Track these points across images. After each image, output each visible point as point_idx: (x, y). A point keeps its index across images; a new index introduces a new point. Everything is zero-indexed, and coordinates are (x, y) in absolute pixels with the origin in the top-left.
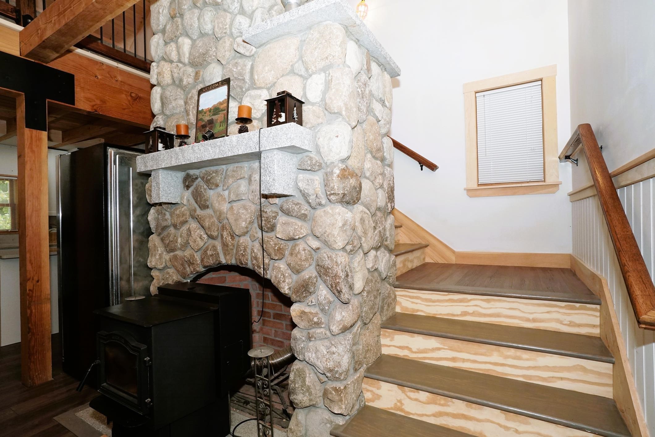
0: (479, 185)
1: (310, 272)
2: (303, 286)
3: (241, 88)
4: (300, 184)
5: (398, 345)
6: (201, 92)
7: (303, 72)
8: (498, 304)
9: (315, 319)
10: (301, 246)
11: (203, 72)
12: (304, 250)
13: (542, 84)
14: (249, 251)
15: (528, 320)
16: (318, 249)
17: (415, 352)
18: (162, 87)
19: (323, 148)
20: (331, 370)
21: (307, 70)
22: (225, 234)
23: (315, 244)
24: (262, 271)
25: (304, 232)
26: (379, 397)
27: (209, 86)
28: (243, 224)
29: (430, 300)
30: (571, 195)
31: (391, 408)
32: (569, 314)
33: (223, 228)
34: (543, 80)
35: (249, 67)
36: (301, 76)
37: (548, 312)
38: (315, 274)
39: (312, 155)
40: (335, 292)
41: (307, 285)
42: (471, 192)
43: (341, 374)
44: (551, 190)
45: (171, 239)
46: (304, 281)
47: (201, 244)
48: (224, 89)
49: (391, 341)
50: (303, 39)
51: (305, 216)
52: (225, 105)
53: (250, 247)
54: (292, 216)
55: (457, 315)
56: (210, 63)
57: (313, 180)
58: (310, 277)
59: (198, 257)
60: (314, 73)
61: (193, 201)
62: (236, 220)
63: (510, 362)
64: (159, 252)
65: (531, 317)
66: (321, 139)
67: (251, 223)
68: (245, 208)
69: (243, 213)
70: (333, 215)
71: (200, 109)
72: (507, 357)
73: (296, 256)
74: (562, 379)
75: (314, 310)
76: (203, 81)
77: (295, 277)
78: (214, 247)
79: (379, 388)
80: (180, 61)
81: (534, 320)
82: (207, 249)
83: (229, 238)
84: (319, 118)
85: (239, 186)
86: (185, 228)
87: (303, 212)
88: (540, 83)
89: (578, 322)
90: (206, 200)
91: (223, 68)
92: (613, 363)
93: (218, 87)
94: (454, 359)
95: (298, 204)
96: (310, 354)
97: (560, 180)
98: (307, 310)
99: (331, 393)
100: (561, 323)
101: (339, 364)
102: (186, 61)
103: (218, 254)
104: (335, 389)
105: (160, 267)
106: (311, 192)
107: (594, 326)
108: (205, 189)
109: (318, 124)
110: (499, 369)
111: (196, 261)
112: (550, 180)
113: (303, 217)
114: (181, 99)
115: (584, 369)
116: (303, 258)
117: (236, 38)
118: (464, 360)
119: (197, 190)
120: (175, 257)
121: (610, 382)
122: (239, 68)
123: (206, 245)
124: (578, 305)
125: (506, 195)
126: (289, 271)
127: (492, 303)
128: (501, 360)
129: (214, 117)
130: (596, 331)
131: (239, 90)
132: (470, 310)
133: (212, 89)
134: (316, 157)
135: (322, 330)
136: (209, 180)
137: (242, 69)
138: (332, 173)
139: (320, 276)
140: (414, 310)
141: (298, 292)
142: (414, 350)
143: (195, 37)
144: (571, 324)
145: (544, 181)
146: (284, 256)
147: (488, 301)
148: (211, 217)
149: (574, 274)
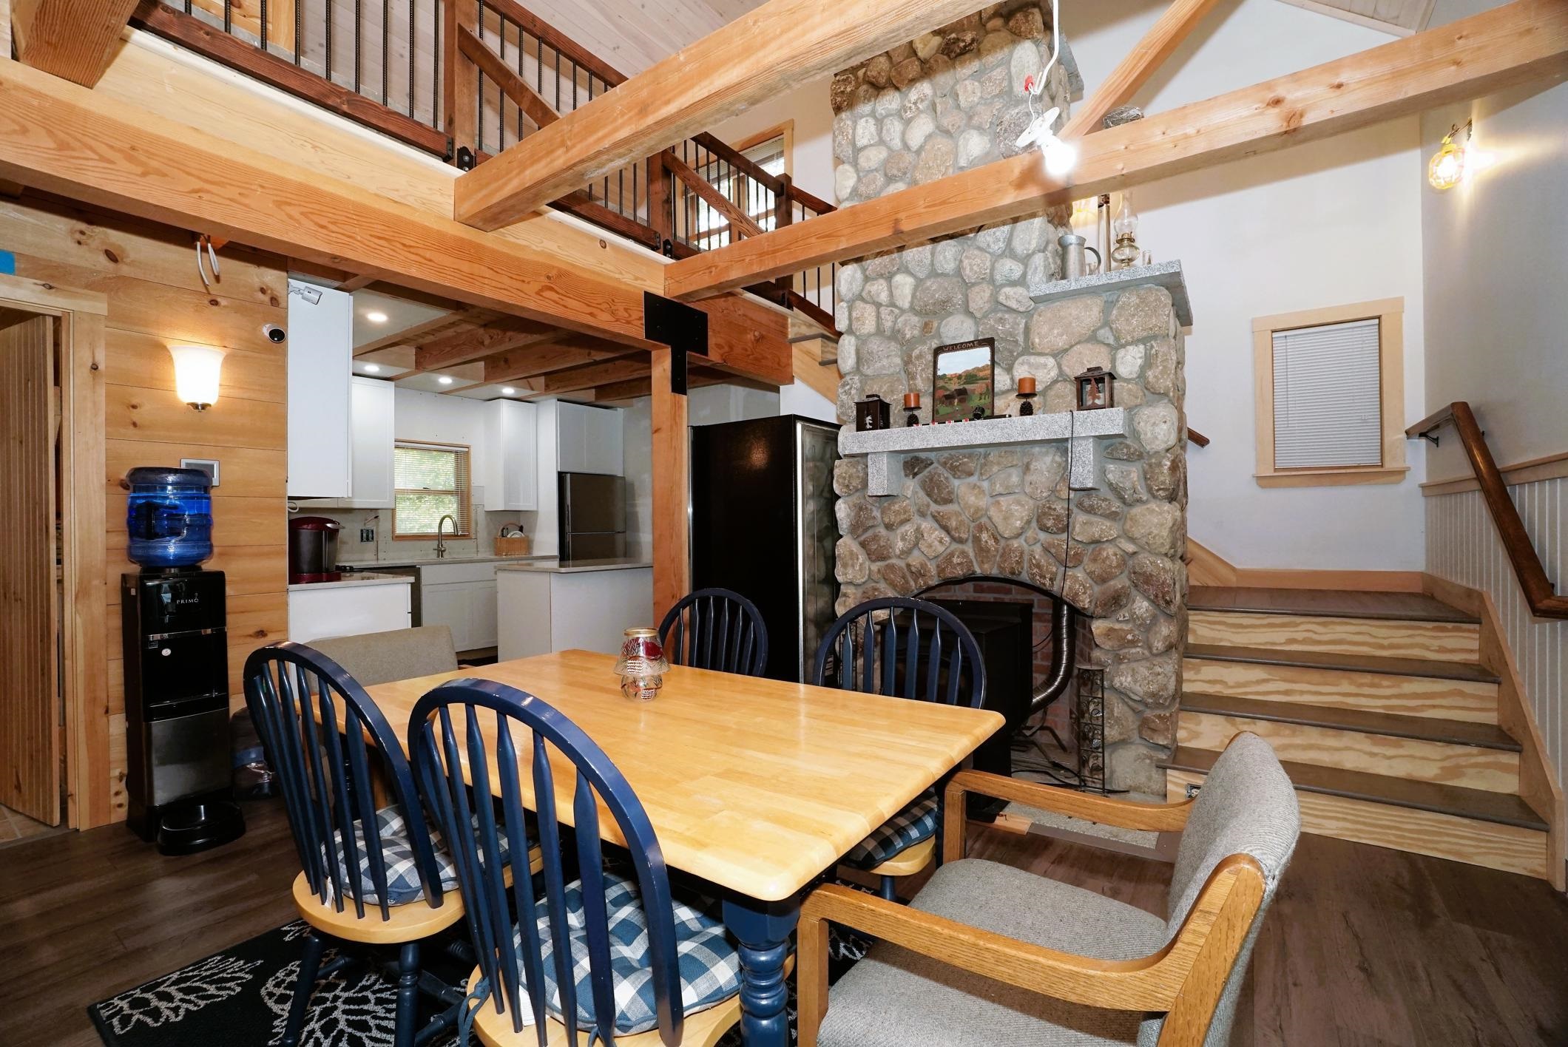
0: (1276, 470)
1: (1120, 582)
2: (1114, 598)
3: (1011, 352)
4: (1110, 476)
5: (1208, 678)
6: (938, 351)
7: (1111, 341)
8: (1339, 628)
9: (1130, 637)
10: (1109, 551)
11: (939, 325)
12: (1116, 555)
13: (1379, 324)
14: (1026, 558)
15: (1382, 647)
16: (1135, 553)
17: (1232, 687)
18: (857, 337)
19: (1146, 434)
20: (1153, 695)
21: (1117, 339)
22: (984, 536)
23: (1130, 548)
24: (1047, 582)
25: (1114, 533)
26: (1196, 735)
27: (956, 345)
28: (1018, 523)
29: (1241, 626)
30: (1423, 487)
31: (1216, 747)
32: (1439, 638)
33: (981, 528)
34: (1383, 318)
35: (1022, 326)
36: (1108, 345)
37: (1409, 636)
38: (1128, 583)
39: (1128, 442)
40: (1162, 602)
41: (1119, 596)
42: (1263, 481)
43: (1166, 699)
44: (1393, 478)
45: (882, 544)
46: (1116, 591)
47: (941, 549)
48: (986, 351)
49: (1196, 674)
50: (1110, 299)
51: (1115, 513)
52: (989, 372)
53: (1026, 552)
54: (1095, 514)
55: (1281, 644)
56: (951, 314)
57: (1129, 473)
58: (1123, 587)
59: (932, 568)
60: (1128, 344)
61: (922, 494)
62: (1006, 519)
63: (1366, 690)
64: (860, 561)
65: (1386, 642)
66: (1142, 424)
67: (1029, 522)
68: (1019, 503)
69: (1017, 510)
70: (1161, 514)
71: (940, 373)
72: (1361, 685)
73: (1104, 562)
74: (1434, 707)
75: (1126, 627)
76: (939, 335)
77: (1097, 589)
78: (963, 554)
79: (1199, 723)
80: (893, 305)
81: (1391, 647)
82: (952, 555)
83: (991, 542)
84: (1137, 398)
85: (1010, 475)
86: (908, 529)
87: (1113, 509)
88: (1377, 321)
89: (1449, 647)
90: (950, 493)
91: (977, 324)
92: (1499, 684)
93: (971, 347)
94: (1286, 693)
95: (1105, 500)
96: (1123, 679)
97: (1407, 464)
98: (1117, 626)
99: (1154, 722)
100: (1428, 648)
101: (1165, 688)
102: (906, 305)
103: (971, 562)
104: (1159, 717)
105: (859, 581)
106: (1128, 485)
107: (1472, 651)
108: (947, 478)
109: (1136, 406)
110: (1351, 700)
111: (929, 571)
112: (1390, 465)
113: (1113, 516)
114: (896, 355)
115: (1461, 694)
116: (1114, 564)
117: (1003, 286)
118: (1302, 693)
119: (931, 480)
120: (891, 567)
121: (1494, 705)
122: (1008, 326)
123: (948, 551)
124: (1450, 625)
125: (1321, 485)
126: (1090, 581)
127: (1331, 627)
128: (1353, 689)
129: (967, 386)
130: (1475, 657)
131: (1006, 353)
132: (1299, 636)
133: (962, 349)
134: (1135, 446)
135: (1138, 649)
136: (957, 467)
137: (1012, 327)
138: (1160, 465)
139: (1136, 586)
140: (1214, 639)
141: (1105, 605)
142: (1231, 684)
143: (921, 276)
144: (1442, 650)
145: (1382, 466)
146: (1082, 562)
147: (1324, 624)
148: (957, 514)
149: (1432, 598)
